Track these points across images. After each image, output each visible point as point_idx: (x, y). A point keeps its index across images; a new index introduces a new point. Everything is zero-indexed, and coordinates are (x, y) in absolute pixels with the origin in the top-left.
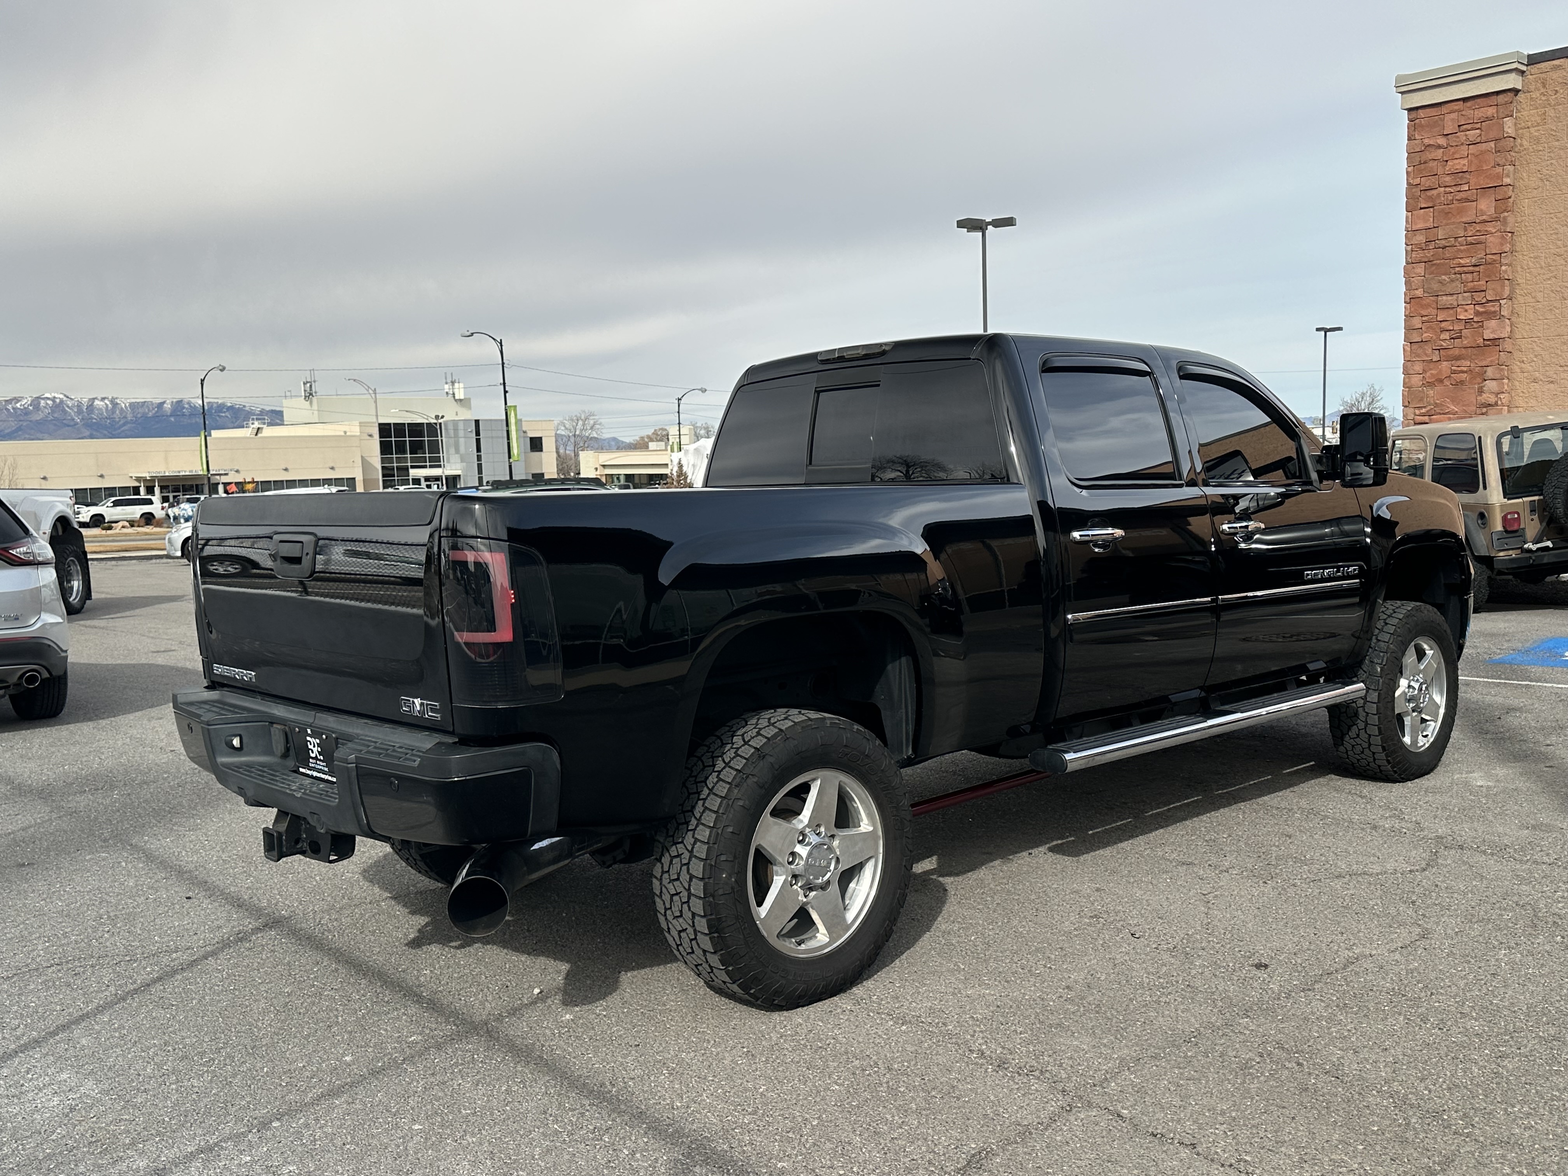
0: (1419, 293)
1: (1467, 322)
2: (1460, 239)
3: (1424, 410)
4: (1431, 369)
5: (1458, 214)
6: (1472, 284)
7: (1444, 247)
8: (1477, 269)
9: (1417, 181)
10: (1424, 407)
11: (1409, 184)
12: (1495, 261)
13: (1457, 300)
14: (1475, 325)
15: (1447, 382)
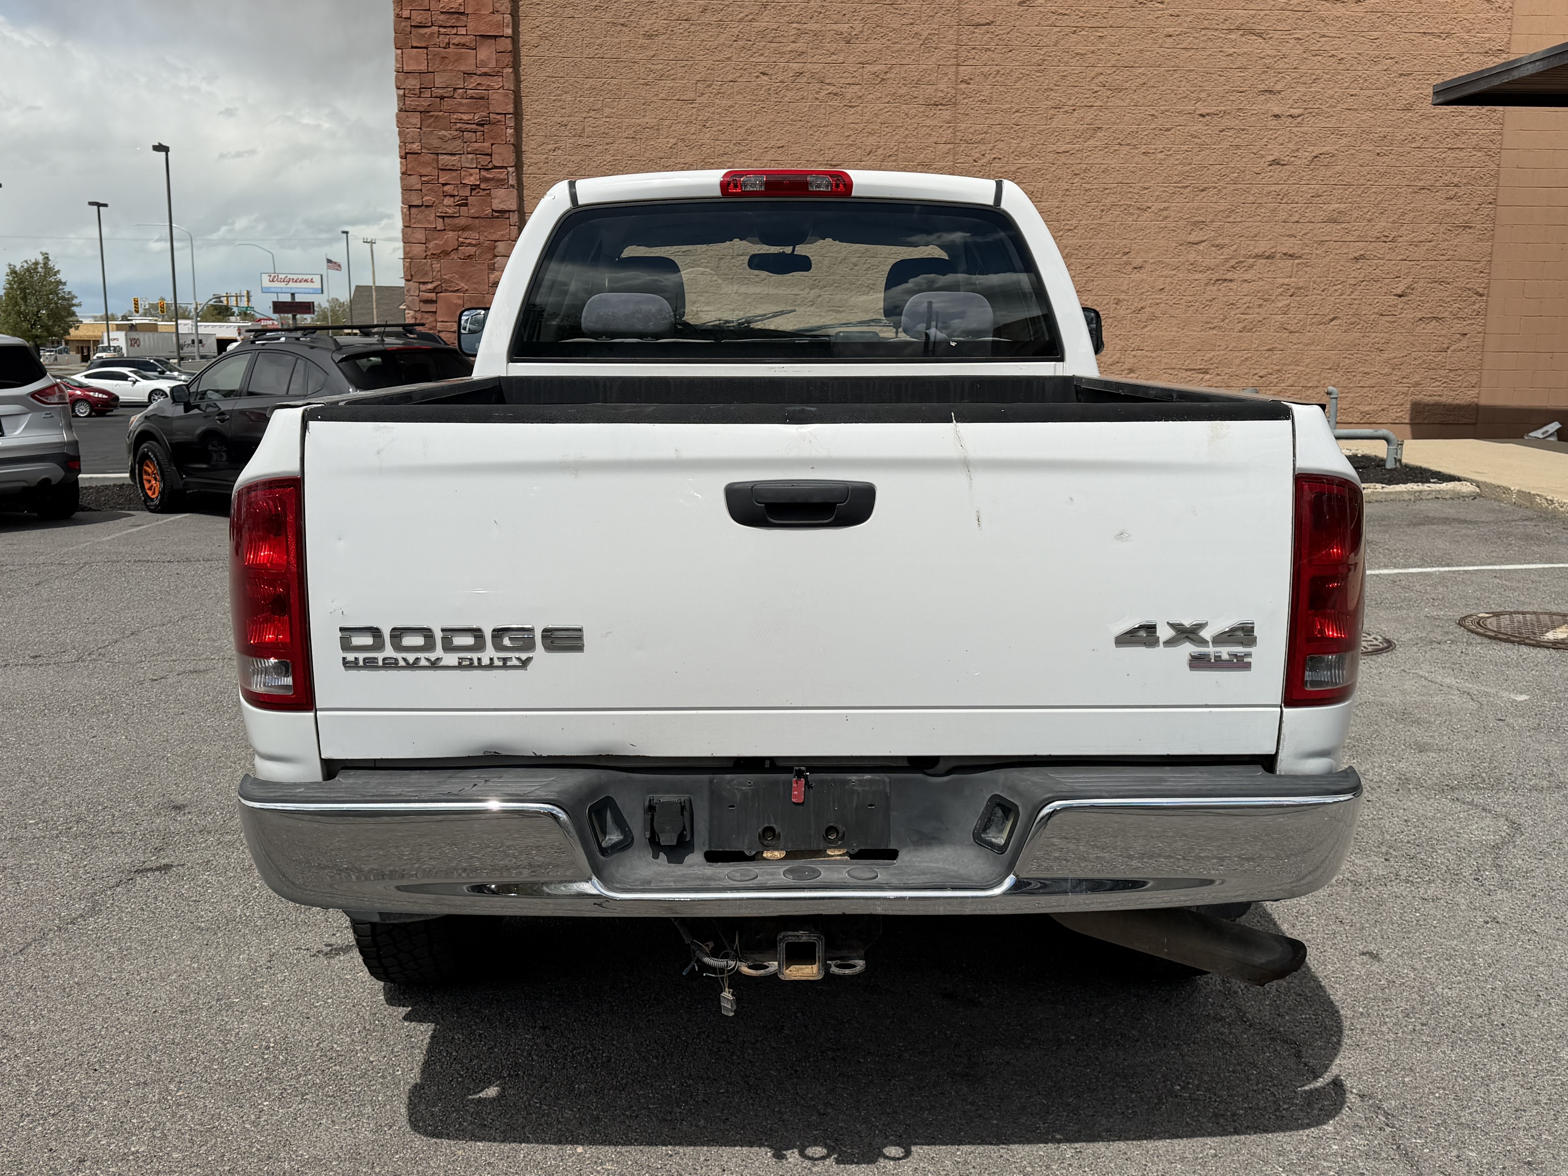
0: (416, 147)
1: (474, 188)
2: (460, 91)
3: (430, 286)
4: (436, 239)
5: (456, 61)
6: (477, 145)
7: (442, 98)
8: (481, 128)
9: (406, 13)
10: (431, 282)
11: (398, 16)
12: (499, 121)
13: (460, 161)
14: (482, 193)
15: (454, 256)
